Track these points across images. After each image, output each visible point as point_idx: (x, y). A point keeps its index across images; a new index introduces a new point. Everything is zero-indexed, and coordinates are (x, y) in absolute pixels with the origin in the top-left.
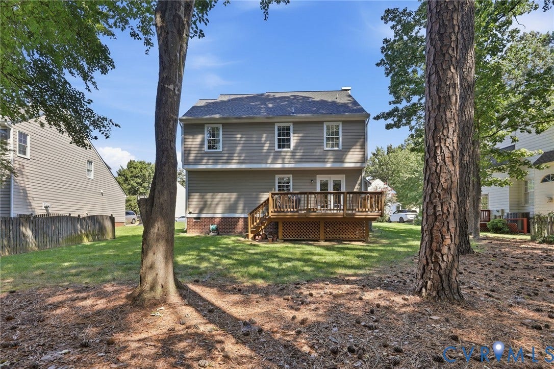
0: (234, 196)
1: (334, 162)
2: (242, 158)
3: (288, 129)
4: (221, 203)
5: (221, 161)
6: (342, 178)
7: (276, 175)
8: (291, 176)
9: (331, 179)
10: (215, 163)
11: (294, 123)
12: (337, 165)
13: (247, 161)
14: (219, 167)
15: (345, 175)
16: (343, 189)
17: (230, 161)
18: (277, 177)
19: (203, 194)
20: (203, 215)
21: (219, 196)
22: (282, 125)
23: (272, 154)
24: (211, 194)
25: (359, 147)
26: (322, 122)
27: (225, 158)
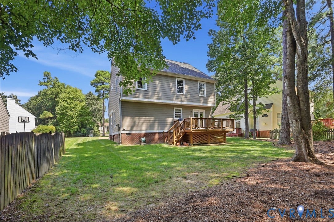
0: (152, 119)
1: (204, 103)
2: (160, 96)
3: (182, 82)
4: (145, 123)
5: (147, 97)
6: (203, 111)
7: (174, 108)
8: (181, 109)
9: (199, 111)
10: (144, 97)
11: (186, 79)
12: (205, 105)
13: (163, 98)
14: (146, 100)
15: (205, 110)
16: (204, 117)
17: (153, 97)
18: (175, 108)
19: (133, 117)
20: (134, 132)
21: (143, 119)
22: (179, 79)
23: (176, 96)
24: (138, 117)
25: (213, 96)
26: (197, 81)
27: (150, 95)
